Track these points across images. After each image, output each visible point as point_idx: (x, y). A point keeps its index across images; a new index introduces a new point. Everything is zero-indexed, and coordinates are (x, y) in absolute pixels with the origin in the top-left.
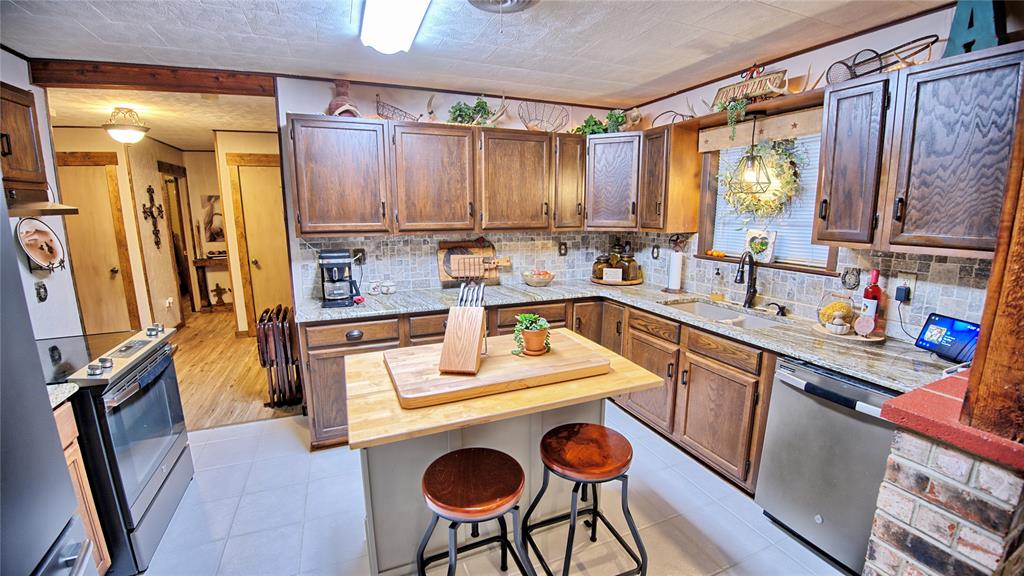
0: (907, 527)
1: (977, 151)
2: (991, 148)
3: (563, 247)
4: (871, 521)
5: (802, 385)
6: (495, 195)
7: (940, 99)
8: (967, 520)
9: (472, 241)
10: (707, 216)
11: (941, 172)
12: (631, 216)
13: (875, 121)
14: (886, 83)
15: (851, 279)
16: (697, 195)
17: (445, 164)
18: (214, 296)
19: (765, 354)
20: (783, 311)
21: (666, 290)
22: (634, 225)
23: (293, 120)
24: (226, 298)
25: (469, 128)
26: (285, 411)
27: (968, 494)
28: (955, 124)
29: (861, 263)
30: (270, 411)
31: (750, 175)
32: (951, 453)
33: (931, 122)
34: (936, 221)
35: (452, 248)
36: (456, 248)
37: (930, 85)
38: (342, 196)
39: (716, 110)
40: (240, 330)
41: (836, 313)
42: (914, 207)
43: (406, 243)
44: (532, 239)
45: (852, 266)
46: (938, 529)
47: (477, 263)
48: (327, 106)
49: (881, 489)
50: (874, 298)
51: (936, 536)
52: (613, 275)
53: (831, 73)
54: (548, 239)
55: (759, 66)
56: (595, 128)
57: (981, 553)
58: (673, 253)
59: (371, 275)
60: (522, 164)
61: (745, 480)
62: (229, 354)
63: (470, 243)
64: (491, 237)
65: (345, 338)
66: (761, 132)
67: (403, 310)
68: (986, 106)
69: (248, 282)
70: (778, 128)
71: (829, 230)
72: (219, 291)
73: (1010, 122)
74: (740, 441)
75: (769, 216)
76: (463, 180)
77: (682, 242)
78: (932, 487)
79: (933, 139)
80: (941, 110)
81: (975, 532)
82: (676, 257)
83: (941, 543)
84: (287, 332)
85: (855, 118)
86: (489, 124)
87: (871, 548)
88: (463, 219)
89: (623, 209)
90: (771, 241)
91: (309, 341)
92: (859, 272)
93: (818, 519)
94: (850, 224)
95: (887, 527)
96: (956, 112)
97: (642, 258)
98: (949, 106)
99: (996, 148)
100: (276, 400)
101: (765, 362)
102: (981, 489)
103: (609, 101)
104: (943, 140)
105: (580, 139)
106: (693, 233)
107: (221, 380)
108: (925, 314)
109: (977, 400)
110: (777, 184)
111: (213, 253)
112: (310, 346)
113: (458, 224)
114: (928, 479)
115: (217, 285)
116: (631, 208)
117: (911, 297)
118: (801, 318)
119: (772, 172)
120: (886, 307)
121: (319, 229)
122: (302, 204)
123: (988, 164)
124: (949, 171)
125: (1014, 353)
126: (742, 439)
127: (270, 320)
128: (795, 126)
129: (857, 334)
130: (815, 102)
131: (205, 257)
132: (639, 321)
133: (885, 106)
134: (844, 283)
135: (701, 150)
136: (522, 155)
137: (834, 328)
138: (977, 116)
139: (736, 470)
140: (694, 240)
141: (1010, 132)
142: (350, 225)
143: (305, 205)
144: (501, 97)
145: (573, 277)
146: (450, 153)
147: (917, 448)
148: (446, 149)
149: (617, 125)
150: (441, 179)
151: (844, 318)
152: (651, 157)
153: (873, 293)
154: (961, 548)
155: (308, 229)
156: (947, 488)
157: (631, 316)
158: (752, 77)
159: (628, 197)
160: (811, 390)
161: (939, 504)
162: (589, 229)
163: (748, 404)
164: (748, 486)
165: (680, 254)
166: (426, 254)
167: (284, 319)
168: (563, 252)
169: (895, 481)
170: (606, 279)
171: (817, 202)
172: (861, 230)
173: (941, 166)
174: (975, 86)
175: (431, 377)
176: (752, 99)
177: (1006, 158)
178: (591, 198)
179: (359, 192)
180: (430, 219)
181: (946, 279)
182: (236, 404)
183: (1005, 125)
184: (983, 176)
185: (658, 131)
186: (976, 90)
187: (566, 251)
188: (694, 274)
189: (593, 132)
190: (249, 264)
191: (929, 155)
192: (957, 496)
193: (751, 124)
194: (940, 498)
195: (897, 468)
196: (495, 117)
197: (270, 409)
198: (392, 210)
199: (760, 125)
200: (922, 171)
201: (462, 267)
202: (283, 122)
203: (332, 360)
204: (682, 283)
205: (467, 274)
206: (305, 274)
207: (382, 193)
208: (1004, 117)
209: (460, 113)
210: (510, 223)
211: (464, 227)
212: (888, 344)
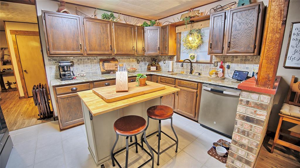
0: (244, 114)
1: (246, 29)
2: (249, 28)
3: (138, 61)
4: (236, 115)
5: (210, 89)
6: (118, 44)
7: (238, 17)
8: (258, 109)
9: (111, 59)
10: (178, 51)
11: (238, 35)
12: (158, 51)
13: (223, 22)
14: (225, 12)
15: (216, 64)
16: (176, 45)
17: (102, 33)
18: (7, 86)
19: (199, 84)
20: (200, 74)
21: (169, 72)
22: (159, 53)
23: (44, 13)
24: (13, 86)
25: (109, 21)
26: (46, 120)
27: (258, 103)
28: (241, 23)
29: (218, 60)
30: (40, 121)
31: (190, 38)
32: (254, 94)
33: (236, 22)
34: (237, 47)
35: (104, 61)
36: (106, 61)
37: (235, 13)
38: (65, 41)
39: (181, 20)
40: (21, 96)
41: (214, 72)
42: (232, 44)
43: (88, 59)
44: (129, 59)
45: (216, 61)
46: (252, 113)
47: (113, 66)
48: (57, 10)
49: (238, 107)
50: (221, 68)
51: (251, 115)
52: (153, 68)
53: (211, 11)
54: (134, 59)
55: (192, 9)
56: (147, 25)
57: (262, 116)
58: (170, 61)
59: (76, 70)
60: (126, 34)
61: (195, 118)
62: (18, 105)
63: (110, 60)
64: (117, 58)
65: (71, 90)
66: (193, 27)
67: (91, 80)
68: (248, 18)
69: (23, 78)
70: (197, 25)
71: (212, 51)
72: (9, 84)
73: (253, 22)
74: (193, 107)
75: (195, 50)
76: (108, 38)
77: (172, 58)
78: (250, 103)
79: (236, 27)
80: (238, 19)
81: (260, 111)
82: (171, 62)
83: (252, 116)
84: (44, 92)
85: (218, 22)
86: (115, 21)
87: (236, 122)
88: (108, 51)
89: (156, 49)
90: (196, 56)
91: (57, 92)
92: (218, 62)
93: (215, 123)
94: (217, 49)
95: (240, 116)
96: (241, 20)
97: (161, 64)
98: (240, 19)
99: (250, 28)
100: (42, 117)
101: (199, 85)
102: (261, 101)
103: (150, 18)
104: (238, 27)
105: (142, 28)
106: (175, 56)
107: (17, 113)
108: (233, 71)
109: (259, 80)
110: (197, 41)
111: (5, 70)
112: (57, 94)
113: (107, 53)
114: (249, 101)
115: (8, 81)
116: (158, 49)
117: (230, 67)
118: (204, 75)
119: (196, 38)
120: (224, 70)
121: (57, 53)
122: (50, 44)
123: (248, 32)
124: (240, 34)
125: (267, 68)
126: (194, 107)
127: (37, 88)
128: (201, 25)
129: (219, 77)
130: (208, 18)
131: (2, 71)
132: (163, 80)
133: (225, 19)
134: (214, 65)
135: (176, 32)
136: (126, 31)
137: (214, 76)
138: (246, 21)
139: (192, 115)
140: (175, 58)
141: (253, 25)
142: (69, 52)
143: (51, 44)
144: (118, 13)
145: (141, 70)
146: (103, 29)
147: (246, 94)
148: (102, 28)
149: (153, 24)
150: (101, 37)
151: (215, 73)
152: (163, 34)
153: (222, 67)
154: (257, 116)
155: (52, 53)
156: (253, 102)
157: (161, 79)
158: (190, 12)
159: (157, 45)
160: (212, 91)
161: (252, 107)
162: (146, 55)
163: (195, 97)
164: (196, 119)
165: (172, 61)
166: (96, 63)
167: (43, 88)
168: (138, 62)
169: (241, 104)
170: (151, 70)
171: (209, 44)
172: (219, 51)
173: (238, 33)
174: (245, 14)
175: (114, 93)
176: (191, 17)
177: (252, 31)
178: (146, 46)
179: (72, 40)
180: (97, 51)
181: (237, 62)
182: (25, 120)
183: (252, 23)
184: (247, 35)
185: (165, 26)
186: (246, 15)
187: (139, 62)
188: (176, 67)
189: (146, 26)
190: (23, 72)
191: (235, 31)
192: (256, 104)
193: (190, 25)
194: (252, 106)
195: (242, 100)
196: (116, 19)
197: (40, 120)
198: (84, 47)
199: (193, 25)
200: (234, 35)
201: (108, 67)
202: (39, 14)
203: (66, 98)
204: (173, 70)
205: (110, 69)
206: (51, 71)
207: (80, 41)
208: (252, 21)
209: (105, 17)
210: (123, 52)
211: (109, 53)
212: (225, 79)
